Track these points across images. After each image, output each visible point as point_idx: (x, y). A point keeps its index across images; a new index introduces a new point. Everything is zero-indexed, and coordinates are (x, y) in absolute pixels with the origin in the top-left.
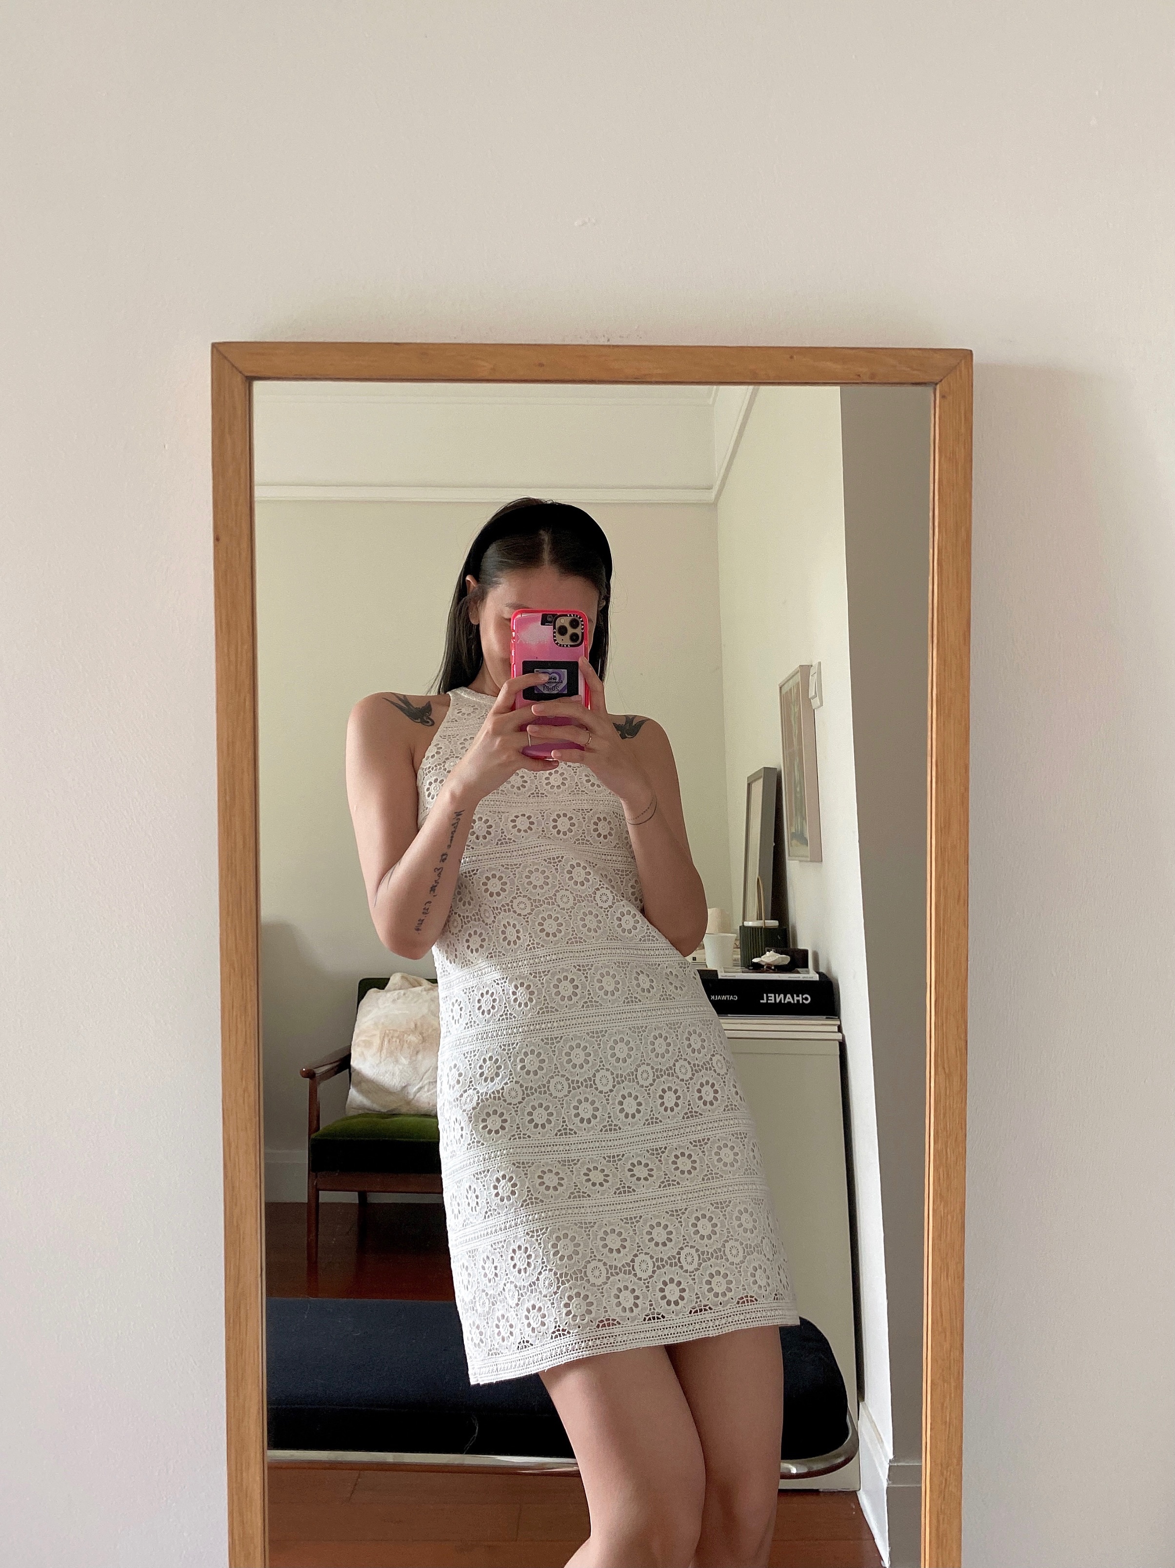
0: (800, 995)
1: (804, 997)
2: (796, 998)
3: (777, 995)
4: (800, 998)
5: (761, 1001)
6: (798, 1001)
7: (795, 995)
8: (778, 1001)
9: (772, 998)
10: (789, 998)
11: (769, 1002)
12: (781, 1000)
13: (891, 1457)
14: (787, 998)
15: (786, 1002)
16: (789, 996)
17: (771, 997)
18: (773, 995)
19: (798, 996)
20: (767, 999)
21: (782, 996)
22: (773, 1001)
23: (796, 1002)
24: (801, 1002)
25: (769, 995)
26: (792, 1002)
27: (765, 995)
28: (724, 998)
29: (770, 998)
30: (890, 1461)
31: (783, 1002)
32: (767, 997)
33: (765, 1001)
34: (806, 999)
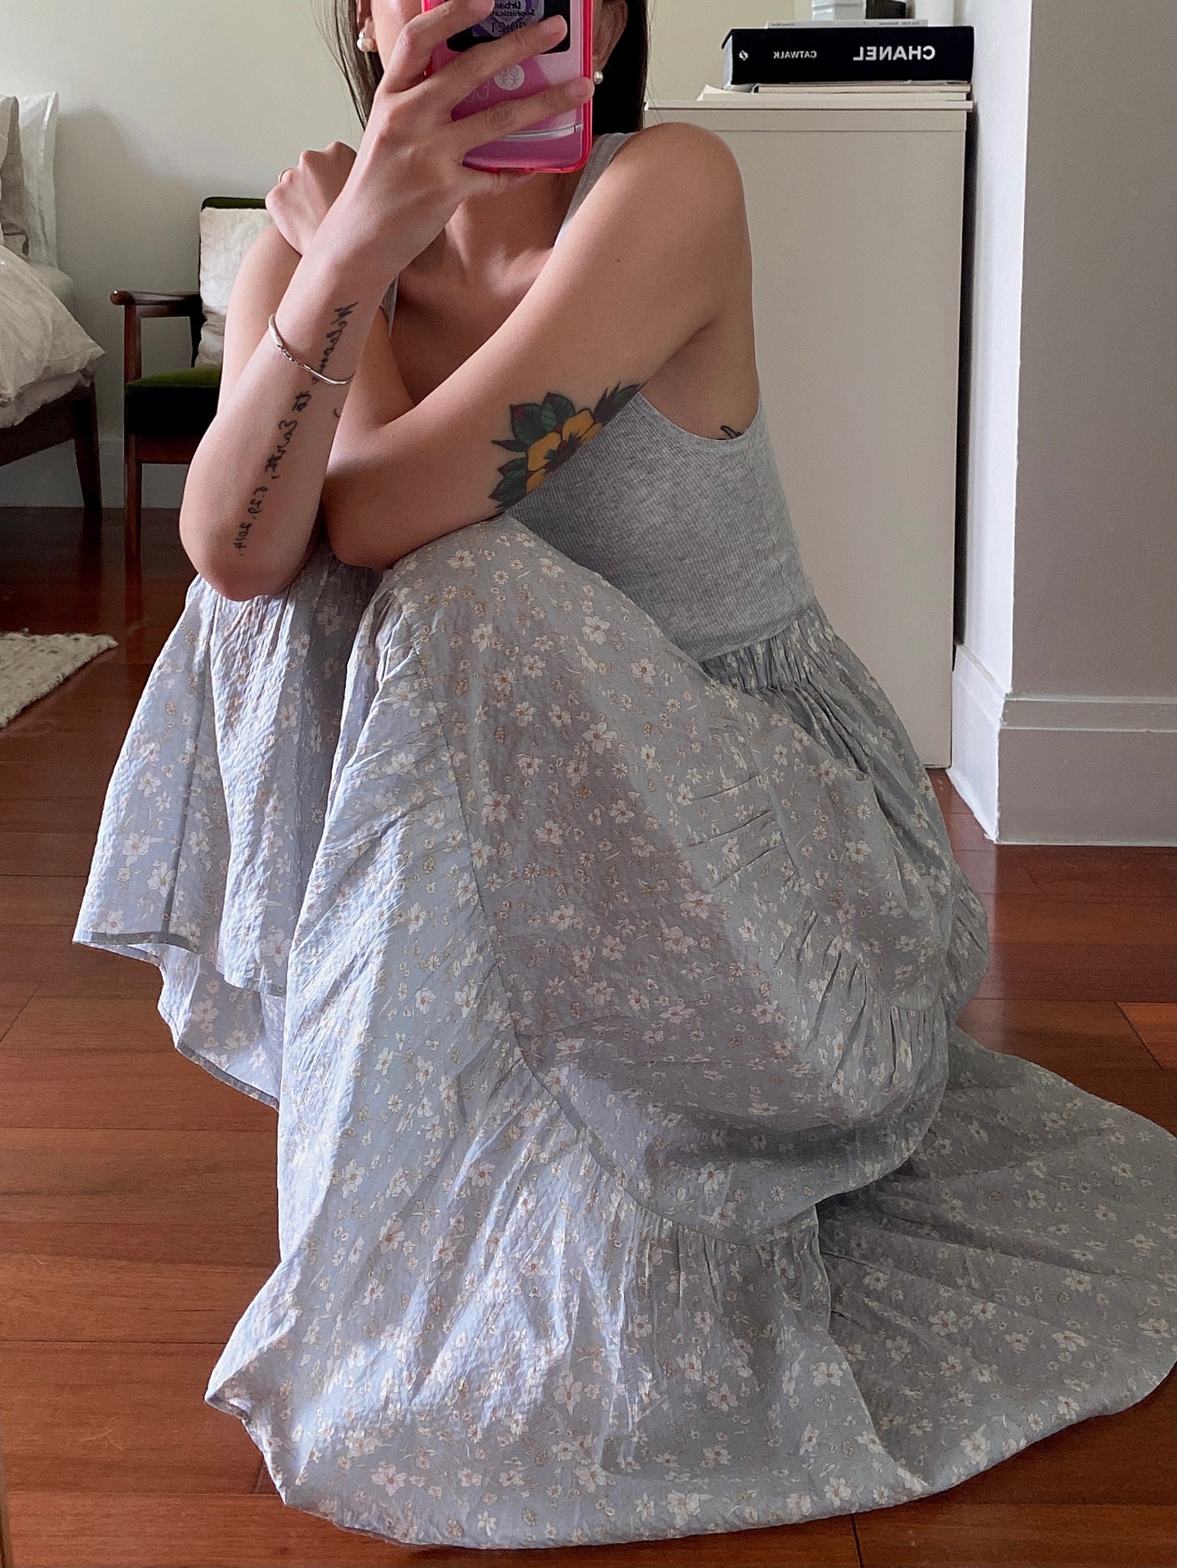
0: (919, 48)
1: (925, 49)
2: (911, 52)
3: (881, 48)
4: (919, 52)
5: (855, 59)
6: (915, 56)
7: (911, 48)
8: (881, 58)
9: (873, 53)
10: (900, 53)
11: (867, 59)
12: (887, 56)
13: (1009, 690)
14: (898, 51)
15: (895, 58)
16: (900, 48)
17: (872, 51)
18: (875, 48)
19: (915, 49)
20: (865, 55)
21: (889, 49)
22: (874, 58)
23: (910, 58)
24: (919, 58)
25: (869, 48)
26: (905, 58)
27: (862, 49)
28: (795, 55)
29: (869, 53)
30: (1007, 695)
31: (890, 58)
32: (866, 51)
33: (861, 58)
34: (929, 53)
